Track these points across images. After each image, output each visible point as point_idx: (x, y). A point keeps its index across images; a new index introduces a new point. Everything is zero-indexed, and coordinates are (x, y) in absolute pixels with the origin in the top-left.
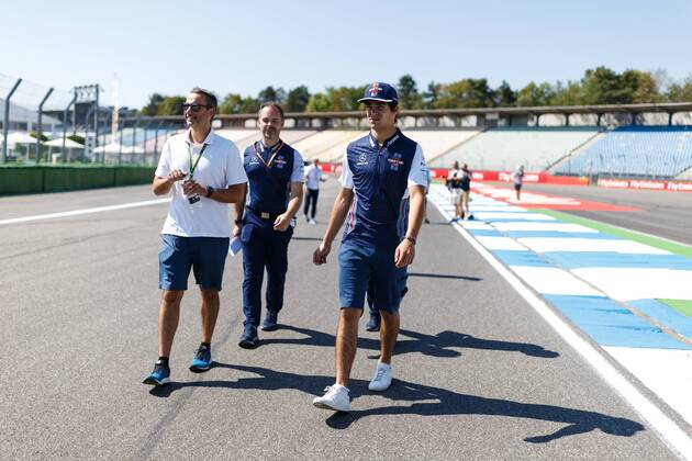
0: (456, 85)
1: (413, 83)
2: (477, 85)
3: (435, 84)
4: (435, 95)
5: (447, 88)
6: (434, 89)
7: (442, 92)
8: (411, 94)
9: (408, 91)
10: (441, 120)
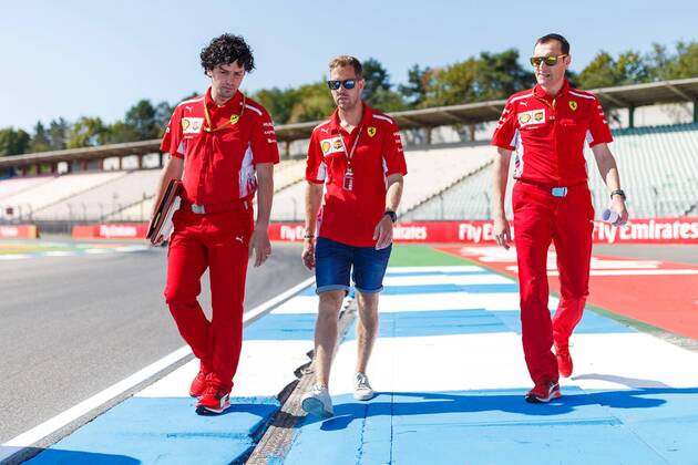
0: (458, 68)
1: (383, 73)
2: (499, 63)
3: (422, 68)
4: (421, 90)
5: (441, 75)
6: (419, 80)
7: (434, 83)
8: (380, 91)
9: (374, 89)
10: (434, 133)
